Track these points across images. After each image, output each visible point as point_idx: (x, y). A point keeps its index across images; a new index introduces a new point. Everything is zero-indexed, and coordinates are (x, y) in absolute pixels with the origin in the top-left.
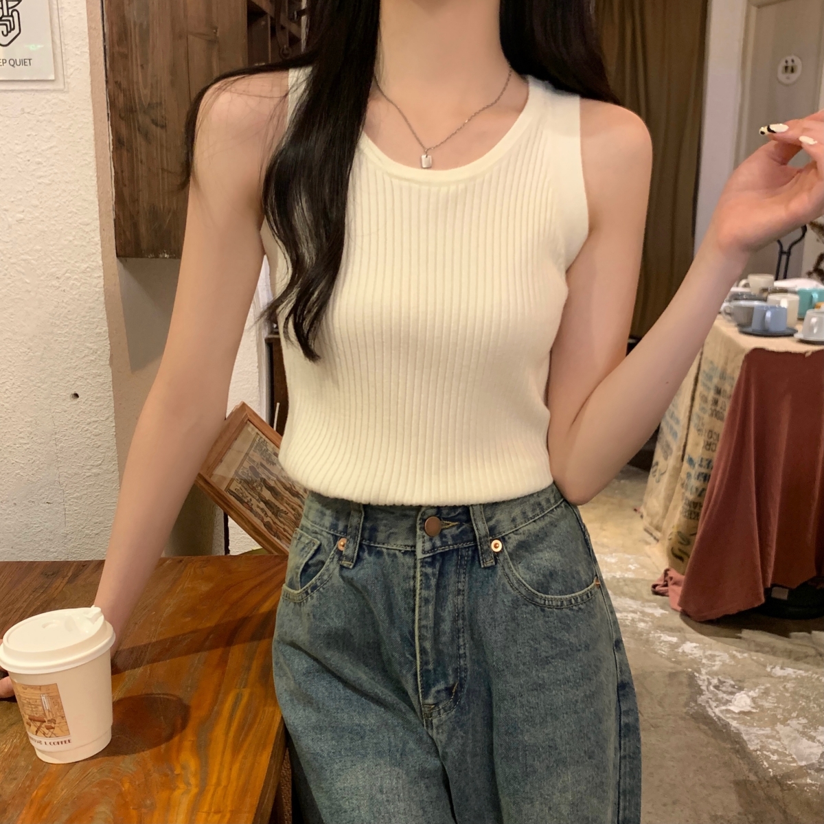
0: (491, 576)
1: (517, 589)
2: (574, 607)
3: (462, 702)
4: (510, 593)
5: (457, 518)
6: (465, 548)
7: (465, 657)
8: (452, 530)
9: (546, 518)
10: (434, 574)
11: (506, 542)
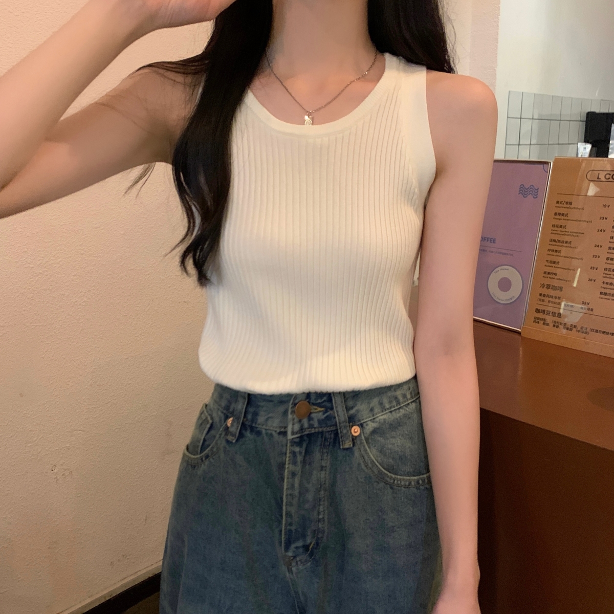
0: (349, 456)
1: (370, 469)
2: (421, 487)
3: (317, 557)
4: (364, 471)
5: (323, 404)
6: (329, 431)
7: (324, 521)
8: (318, 414)
9: (401, 410)
10: (300, 453)
11: (364, 428)
